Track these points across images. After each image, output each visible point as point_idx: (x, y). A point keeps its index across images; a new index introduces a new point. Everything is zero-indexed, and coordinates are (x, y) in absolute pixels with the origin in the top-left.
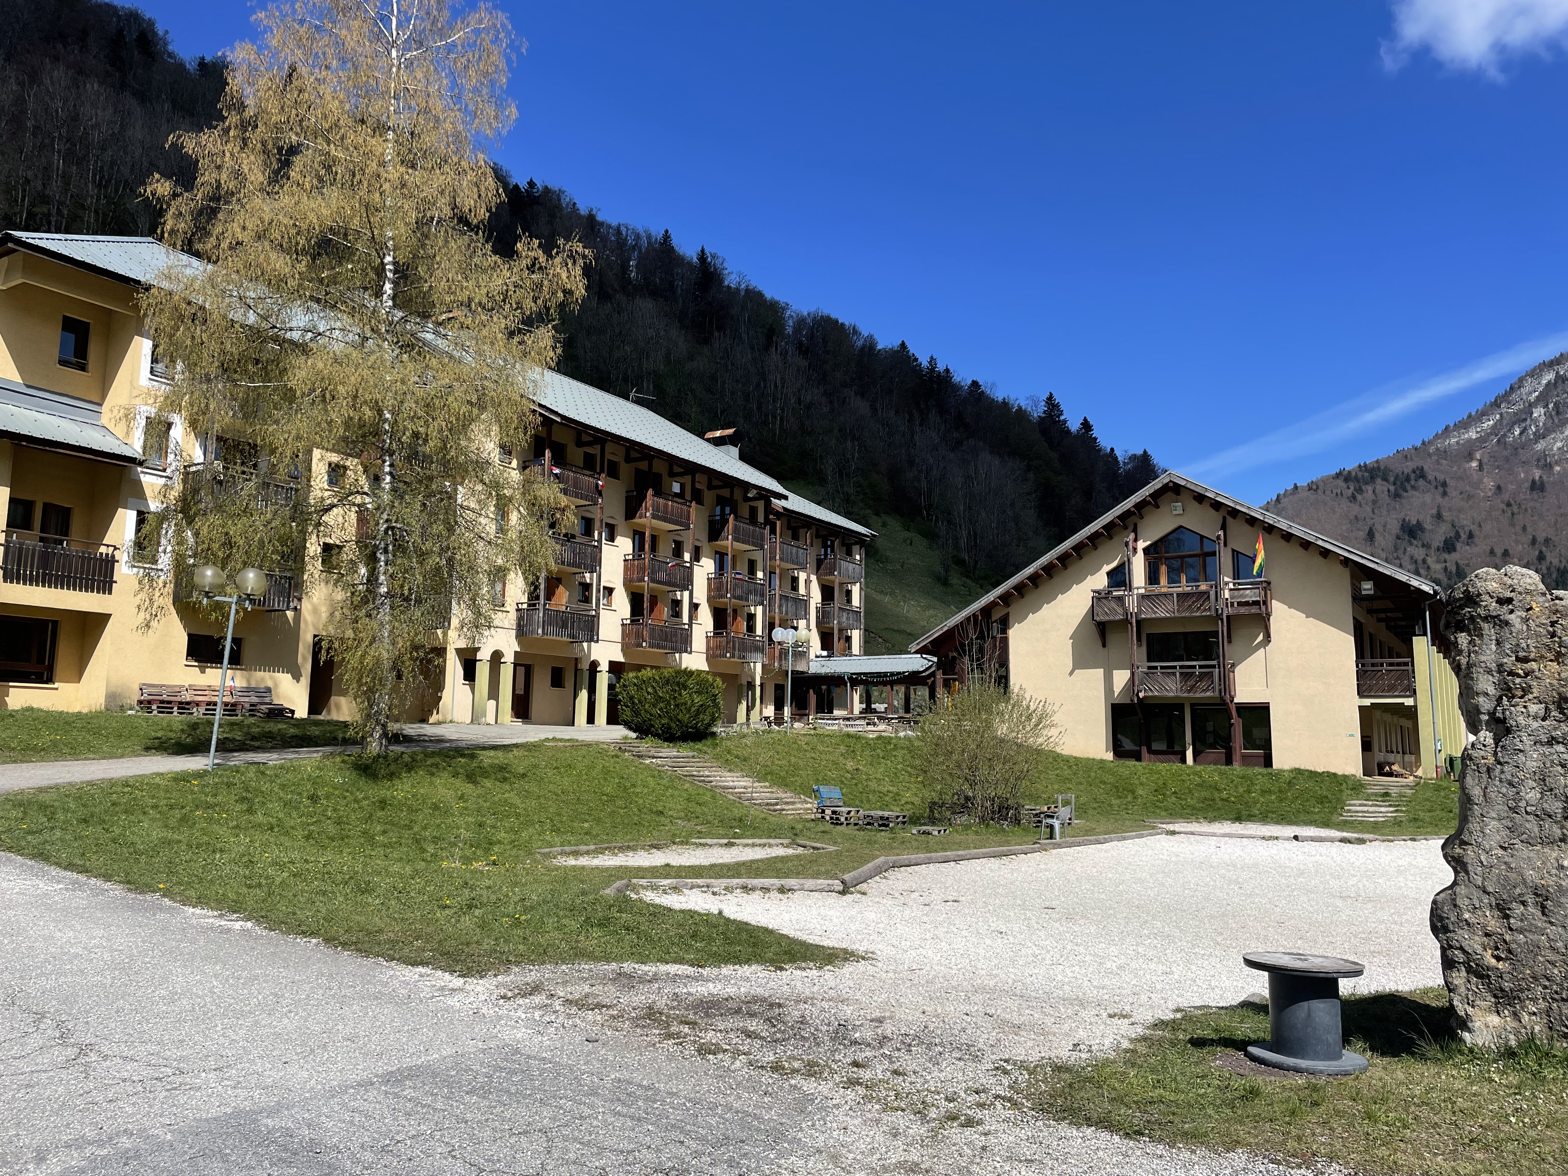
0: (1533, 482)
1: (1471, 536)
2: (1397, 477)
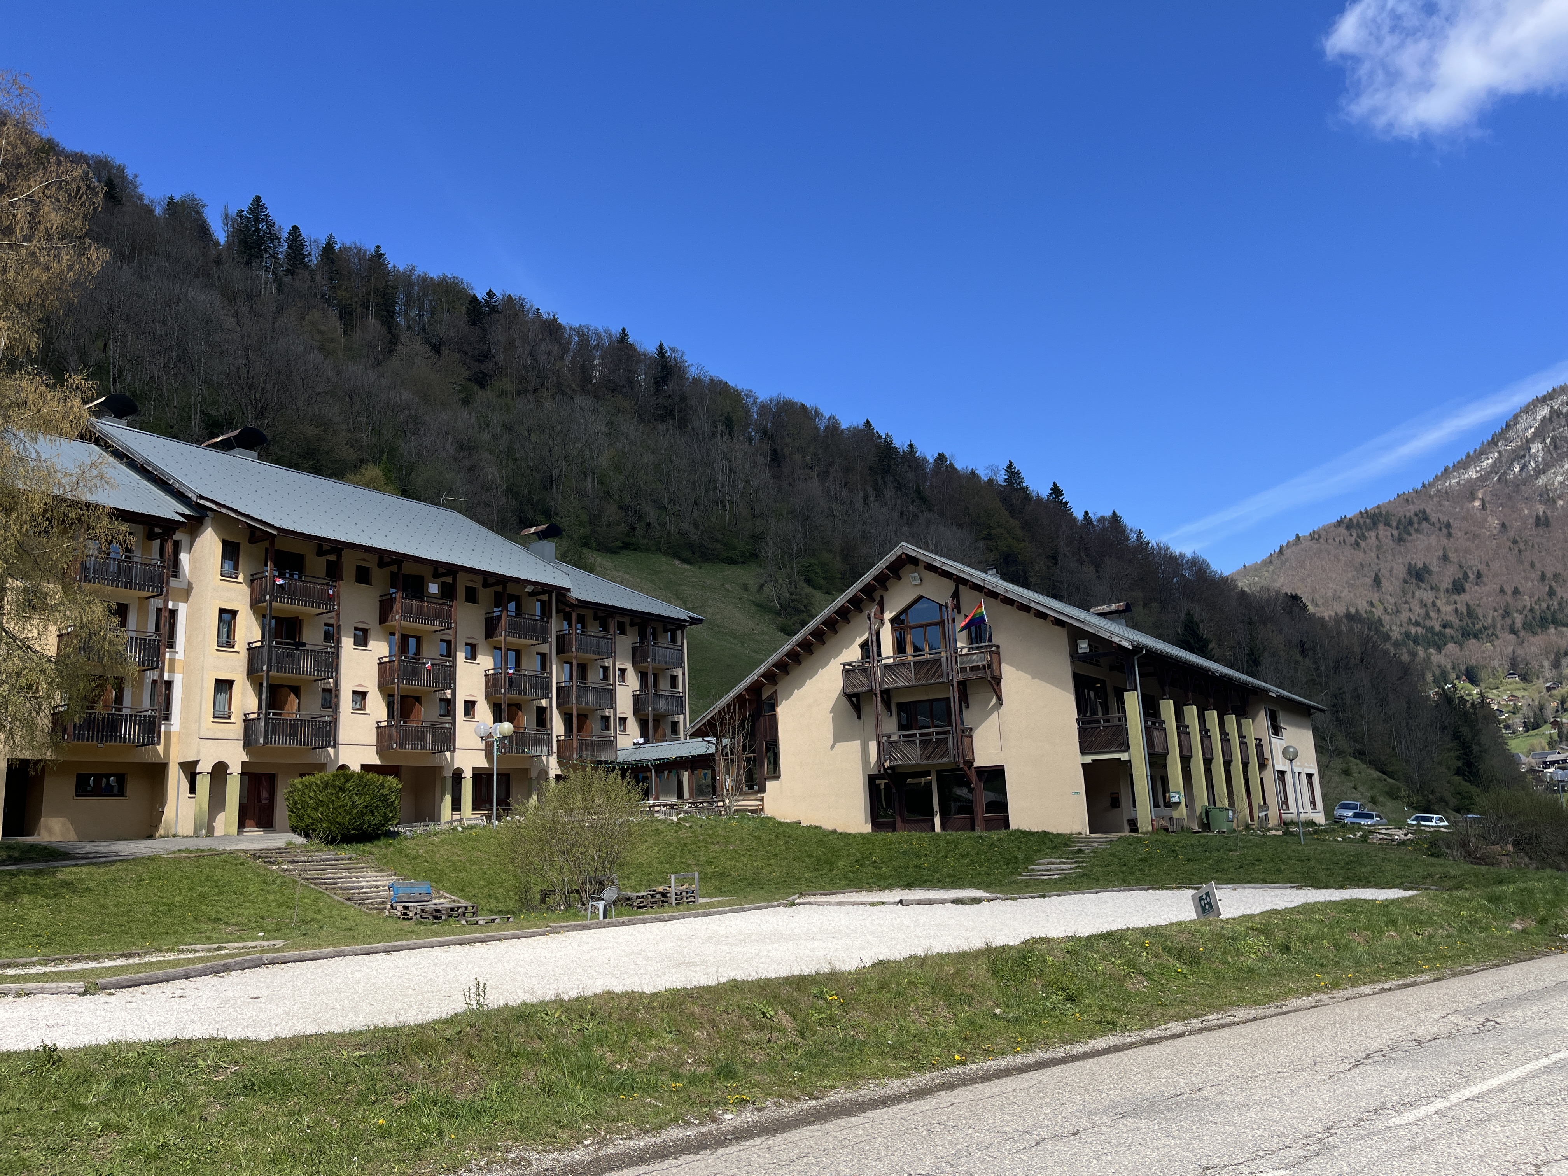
0: (1538, 518)
1: (1479, 576)
2: (1399, 522)
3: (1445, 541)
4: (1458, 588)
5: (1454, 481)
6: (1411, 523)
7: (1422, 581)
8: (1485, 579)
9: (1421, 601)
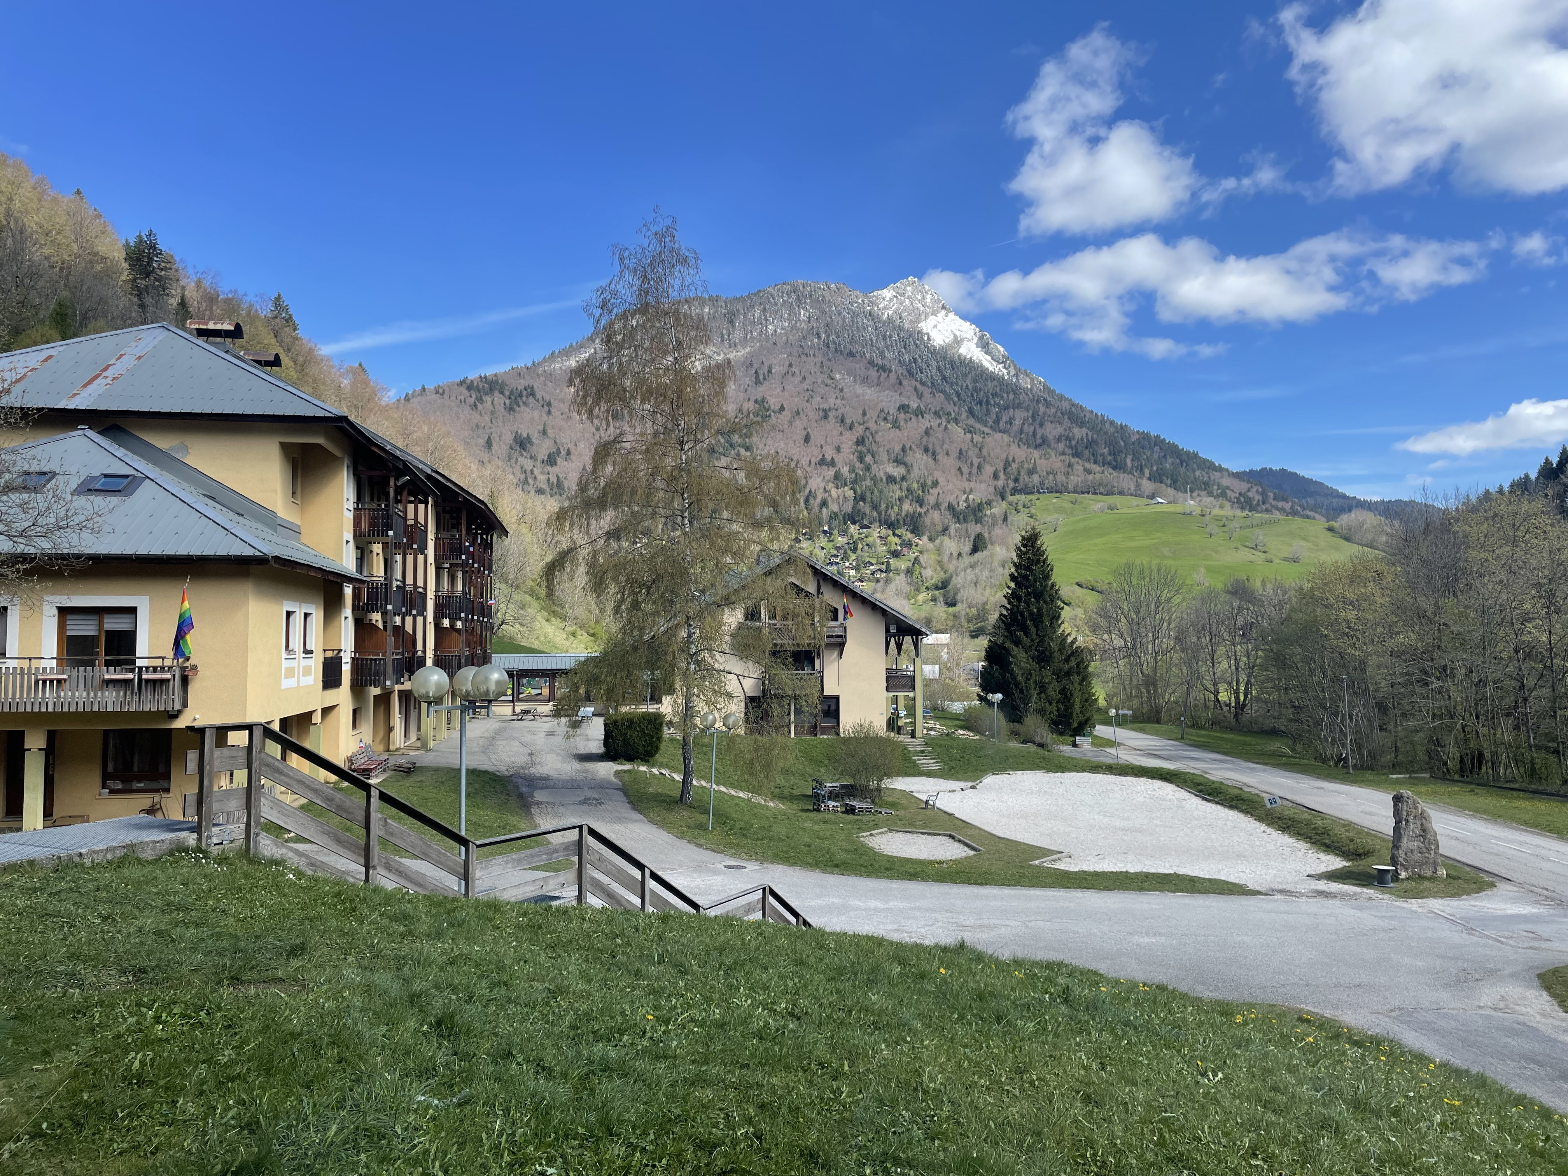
1: (569, 453)
2: (512, 392)
3: (545, 417)
4: (551, 460)
5: (558, 365)
6: (521, 395)
7: (525, 450)
8: (572, 457)
9: (522, 468)
